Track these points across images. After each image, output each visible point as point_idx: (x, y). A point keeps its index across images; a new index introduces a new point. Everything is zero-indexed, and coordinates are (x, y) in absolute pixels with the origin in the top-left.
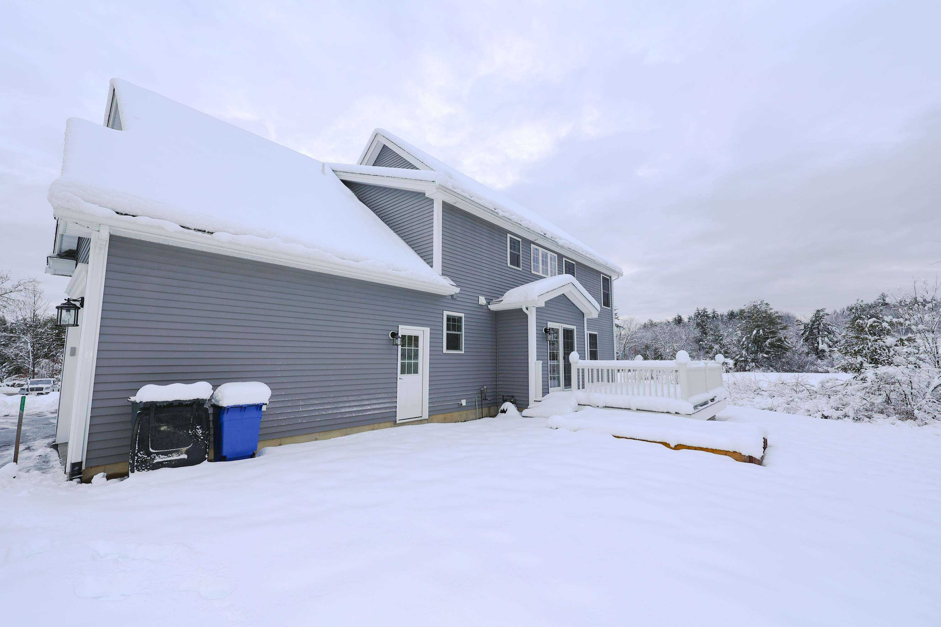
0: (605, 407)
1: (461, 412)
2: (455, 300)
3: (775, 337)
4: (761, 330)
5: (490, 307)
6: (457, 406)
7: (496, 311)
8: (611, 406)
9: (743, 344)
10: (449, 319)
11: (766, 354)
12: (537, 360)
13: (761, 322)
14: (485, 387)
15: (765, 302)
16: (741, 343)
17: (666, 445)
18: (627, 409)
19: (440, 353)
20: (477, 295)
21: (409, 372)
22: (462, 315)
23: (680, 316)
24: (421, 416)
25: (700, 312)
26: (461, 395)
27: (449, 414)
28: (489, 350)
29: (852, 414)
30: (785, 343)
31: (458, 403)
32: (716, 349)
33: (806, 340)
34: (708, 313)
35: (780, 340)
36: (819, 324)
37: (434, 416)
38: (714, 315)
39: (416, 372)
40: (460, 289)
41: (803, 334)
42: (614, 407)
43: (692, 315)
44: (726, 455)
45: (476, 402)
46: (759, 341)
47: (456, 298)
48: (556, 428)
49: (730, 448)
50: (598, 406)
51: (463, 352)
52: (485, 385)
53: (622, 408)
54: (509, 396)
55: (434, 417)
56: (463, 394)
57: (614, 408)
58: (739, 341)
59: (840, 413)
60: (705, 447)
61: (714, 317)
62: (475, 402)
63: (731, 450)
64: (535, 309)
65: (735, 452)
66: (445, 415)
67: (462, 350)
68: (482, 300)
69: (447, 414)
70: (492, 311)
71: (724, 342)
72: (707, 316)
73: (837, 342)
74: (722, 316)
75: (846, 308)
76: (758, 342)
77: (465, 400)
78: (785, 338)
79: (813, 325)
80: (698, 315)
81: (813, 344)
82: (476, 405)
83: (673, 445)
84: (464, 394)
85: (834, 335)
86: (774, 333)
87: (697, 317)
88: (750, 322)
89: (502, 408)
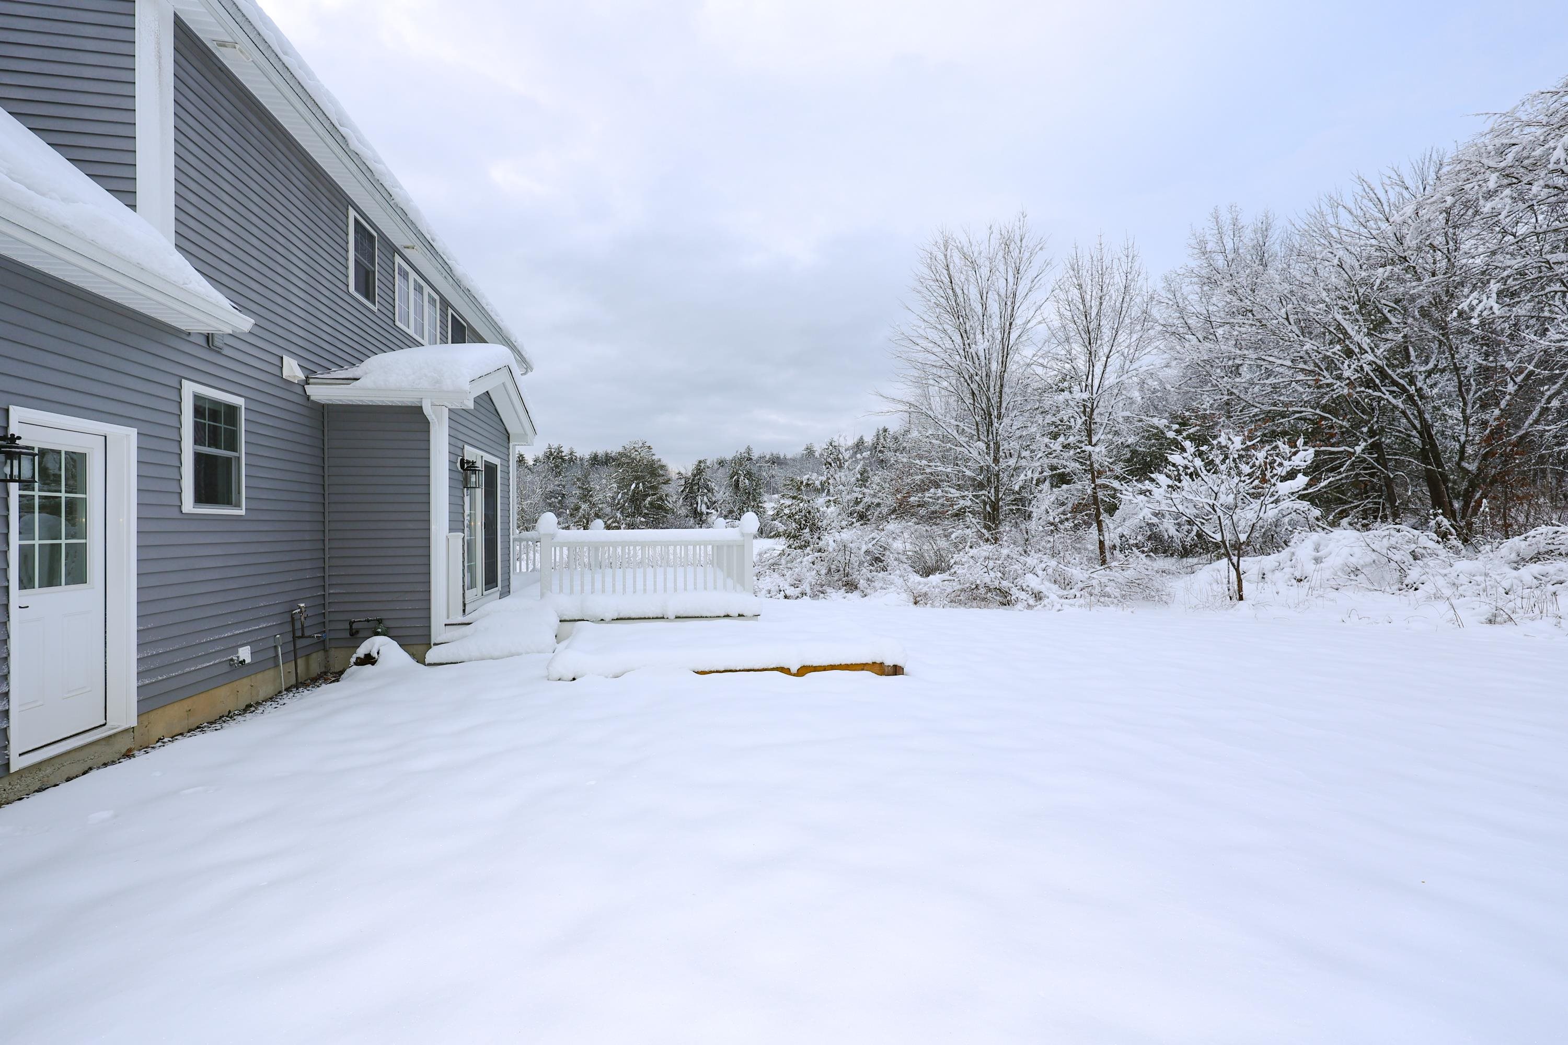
0: (617, 619)
1: (237, 683)
2: (218, 352)
3: (655, 494)
4: (641, 484)
5: (310, 390)
6: (226, 668)
7: (323, 405)
8: (627, 616)
9: (618, 503)
10: (202, 408)
11: (643, 517)
12: (451, 530)
13: (641, 472)
14: (302, 605)
15: (647, 444)
16: (616, 501)
17: (785, 670)
18: (657, 618)
19: (174, 513)
20: (279, 352)
21: (51, 580)
22: (239, 401)
23: (521, 455)
24: (103, 722)
25: (553, 451)
26: (237, 634)
27: (203, 695)
28: (307, 508)
29: (808, 591)
30: (666, 502)
31: (229, 658)
32: (584, 510)
33: (686, 499)
34: (563, 454)
35: (661, 498)
36: (700, 479)
37: (155, 712)
38: (572, 458)
39: (78, 576)
40: (253, 321)
41: (682, 491)
42: (633, 616)
43: (541, 455)
44: (863, 670)
45: (276, 647)
46: (638, 499)
47: (221, 345)
48: (572, 679)
49: (868, 659)
50: (602, 620)
51: (242, 512)
52: (302, 600)
53: (649, 618)
54: (368, 621)
55: (153, 716)
56: (241, 631)
57: (633, 619)
58: (614, 498)
59: (797, 592)
60: (837, 663)
61: (571, 460)
62: (273, 649)
63: (870, 662)
64: (446, 413)
65: (874, 663)
66: (189, 701)
67: (238, 505)
68: (292, 369)
69: (194, 698)
70: (314, 402)
71: (595, 499)
72: (562, 458)
73: (715, 502)
74: (581, 460)
75: (715, 461)
76: (636, 499)
77: (249, 647)
78: (666, 496)
79: (693, 480)
80: (549, 455)
81: (691, 505)
82: (277, 655)
83: (794, 670)
84: (247, 630)
85: (713, 493)
86: (654, 488)
87: (549, 458)
88: (628, 472)
89: (361, 652)
